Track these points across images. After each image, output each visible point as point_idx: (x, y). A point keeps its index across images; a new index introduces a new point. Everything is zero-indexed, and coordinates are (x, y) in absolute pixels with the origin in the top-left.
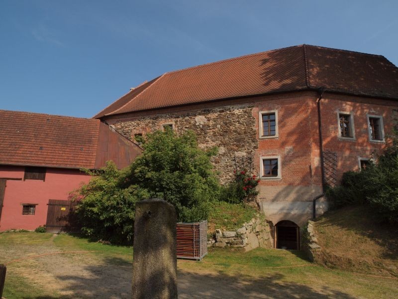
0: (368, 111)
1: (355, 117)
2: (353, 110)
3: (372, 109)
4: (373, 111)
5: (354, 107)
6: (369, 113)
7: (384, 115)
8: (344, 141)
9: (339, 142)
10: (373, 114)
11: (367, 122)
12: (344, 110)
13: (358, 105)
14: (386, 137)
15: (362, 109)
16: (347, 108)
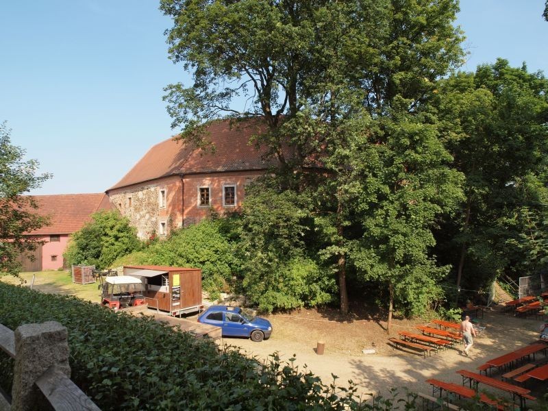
0: (225, 182)
1: (212, 189)
2: (211, 183)
3: (228, 180)
4: (229, 182)
5: (212, 181)
6: (225, 184)
7: (238, 183)
8: (202, 209)
9: (198, 210)
10: (228, 184)
11: (222, 191)
12: (204, 185)
13: (215, 178)
14: (238, 202)
15: (219, 181)
16: (207, 183)
